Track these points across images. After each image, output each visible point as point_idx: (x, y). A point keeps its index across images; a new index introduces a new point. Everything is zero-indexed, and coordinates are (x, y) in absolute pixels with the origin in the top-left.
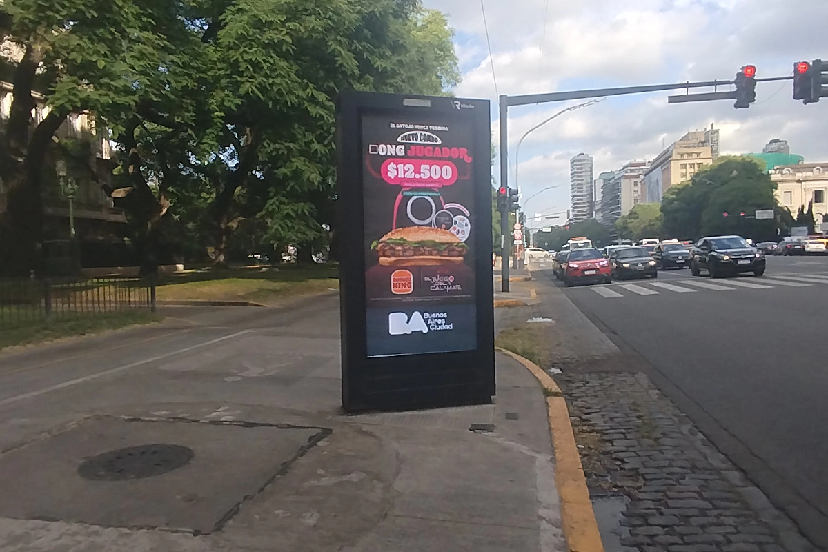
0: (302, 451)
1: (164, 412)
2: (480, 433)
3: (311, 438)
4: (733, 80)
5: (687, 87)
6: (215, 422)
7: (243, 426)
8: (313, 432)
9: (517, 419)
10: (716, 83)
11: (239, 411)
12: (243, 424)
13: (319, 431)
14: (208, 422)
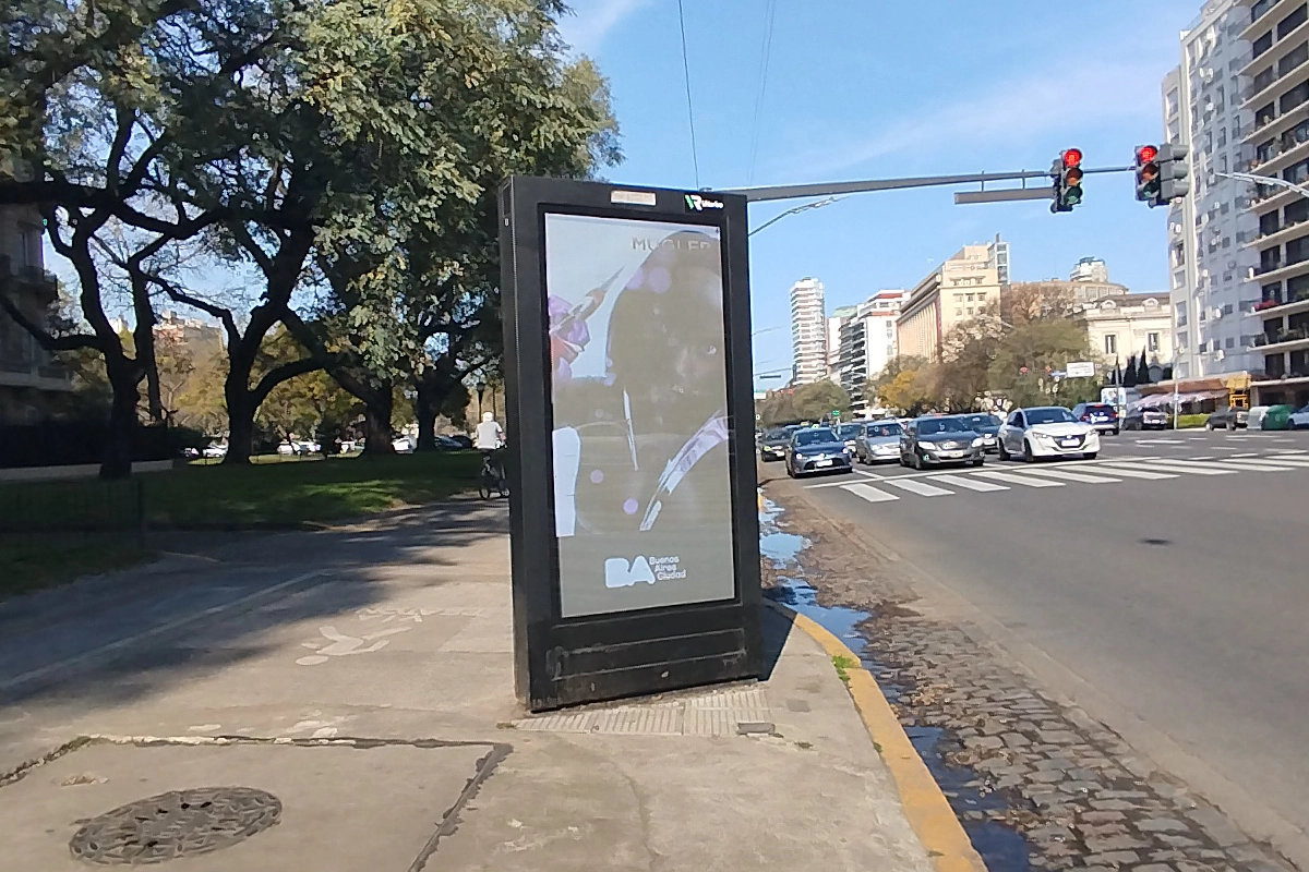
0: (472, 787)
1: (206, 728)
2: (758, 739)
3: (481, 762)
4: (1047, 171)
5: (982, 181)
6: (301, 742)
7: (354, 746)
8: (483, 751)
9: (808, 710)
10: (1023, 176)
11: (342, 719)
12: (353, 742)
13: (491, 748)
14: (289, 740)
